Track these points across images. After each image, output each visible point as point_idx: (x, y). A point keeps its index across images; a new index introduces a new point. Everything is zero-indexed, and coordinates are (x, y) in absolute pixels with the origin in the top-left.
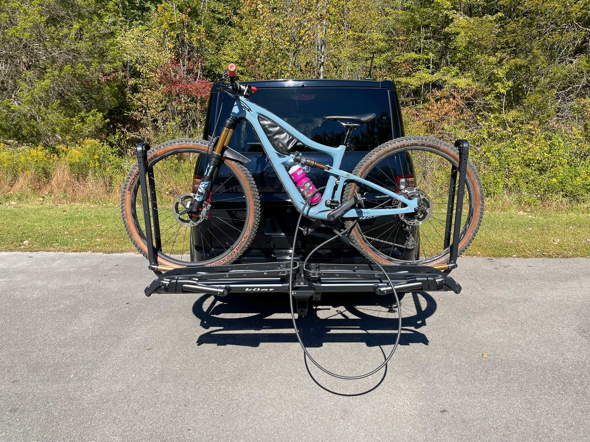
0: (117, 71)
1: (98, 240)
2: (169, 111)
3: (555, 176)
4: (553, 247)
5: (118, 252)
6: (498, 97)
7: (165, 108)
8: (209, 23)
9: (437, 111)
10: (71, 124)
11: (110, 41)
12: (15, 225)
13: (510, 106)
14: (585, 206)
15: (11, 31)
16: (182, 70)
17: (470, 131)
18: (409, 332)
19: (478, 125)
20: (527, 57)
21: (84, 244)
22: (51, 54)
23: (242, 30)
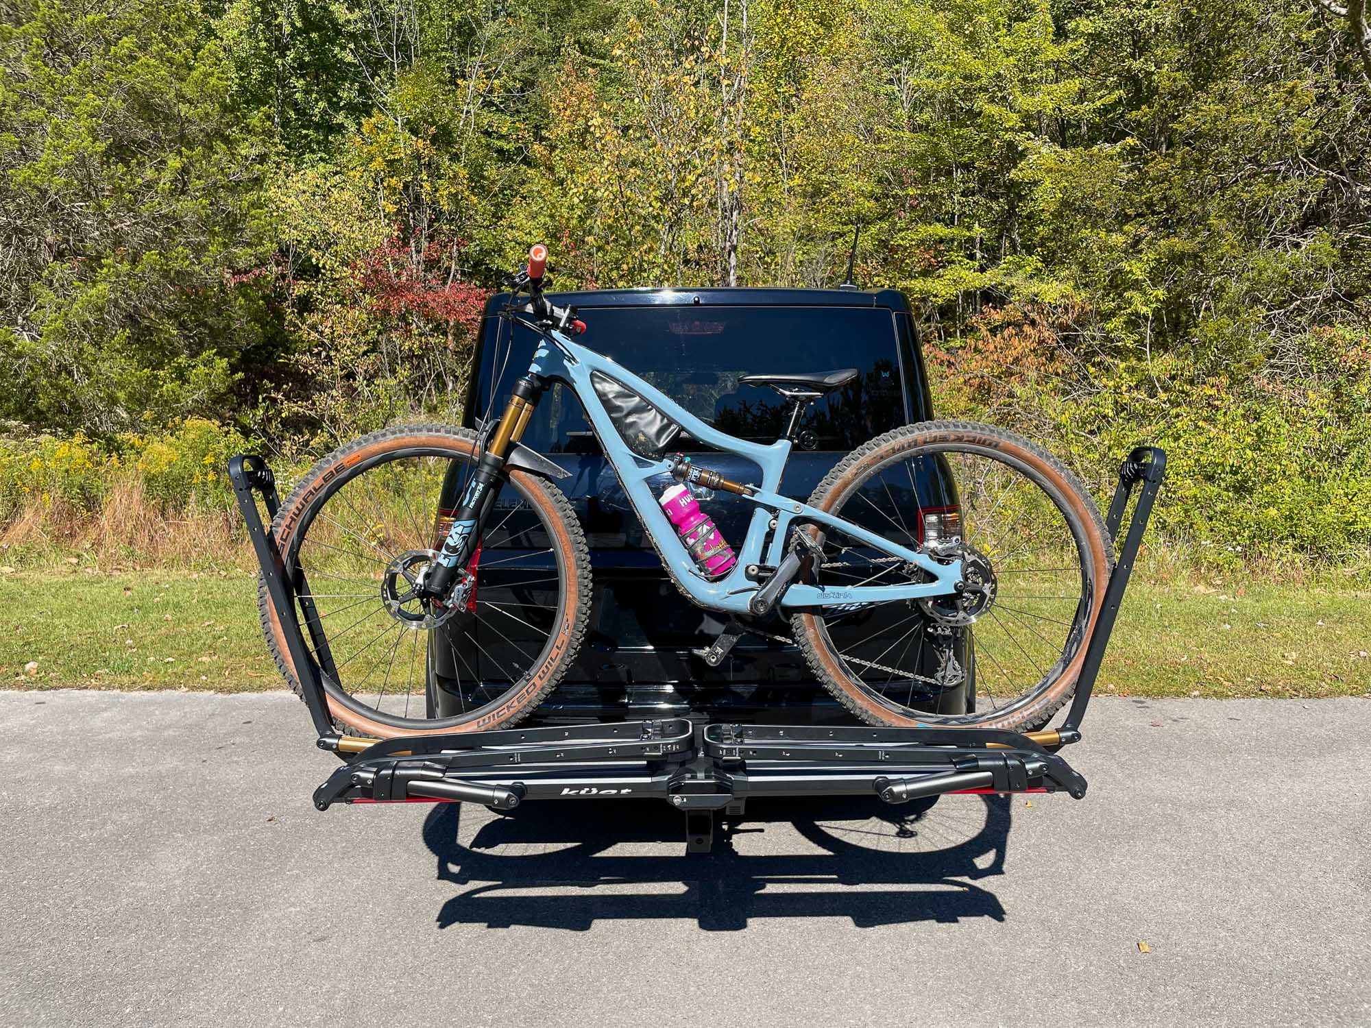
0: (263, 264)
1: (204, 659)
2: (382, 353)
3: (1273, 503)
4: (1284, 671)
5: (252, 689)
6: (1134, 323)
7: (374, 347)
8: (477, 158)
9: (995, 356)
10: (153, 383)
11: (252, 196)
12: (7, 623)
13: (1161, 345)
14: (1348, 571)
15: (22, 173)
16: (414, 261)
17: (1074, 400)
18: (956, 888)
19: (1092, 385)
20: (1195, 234)
21: (170, 671)
22: (112, 224)
23: (554, 174)
